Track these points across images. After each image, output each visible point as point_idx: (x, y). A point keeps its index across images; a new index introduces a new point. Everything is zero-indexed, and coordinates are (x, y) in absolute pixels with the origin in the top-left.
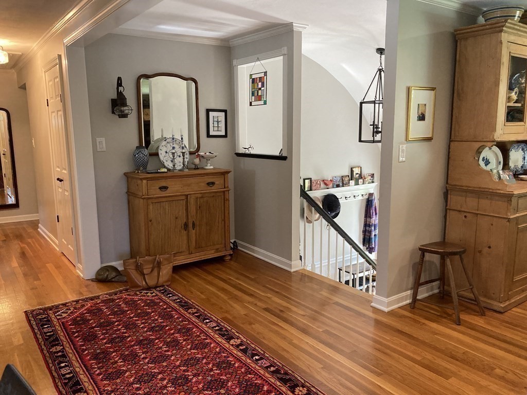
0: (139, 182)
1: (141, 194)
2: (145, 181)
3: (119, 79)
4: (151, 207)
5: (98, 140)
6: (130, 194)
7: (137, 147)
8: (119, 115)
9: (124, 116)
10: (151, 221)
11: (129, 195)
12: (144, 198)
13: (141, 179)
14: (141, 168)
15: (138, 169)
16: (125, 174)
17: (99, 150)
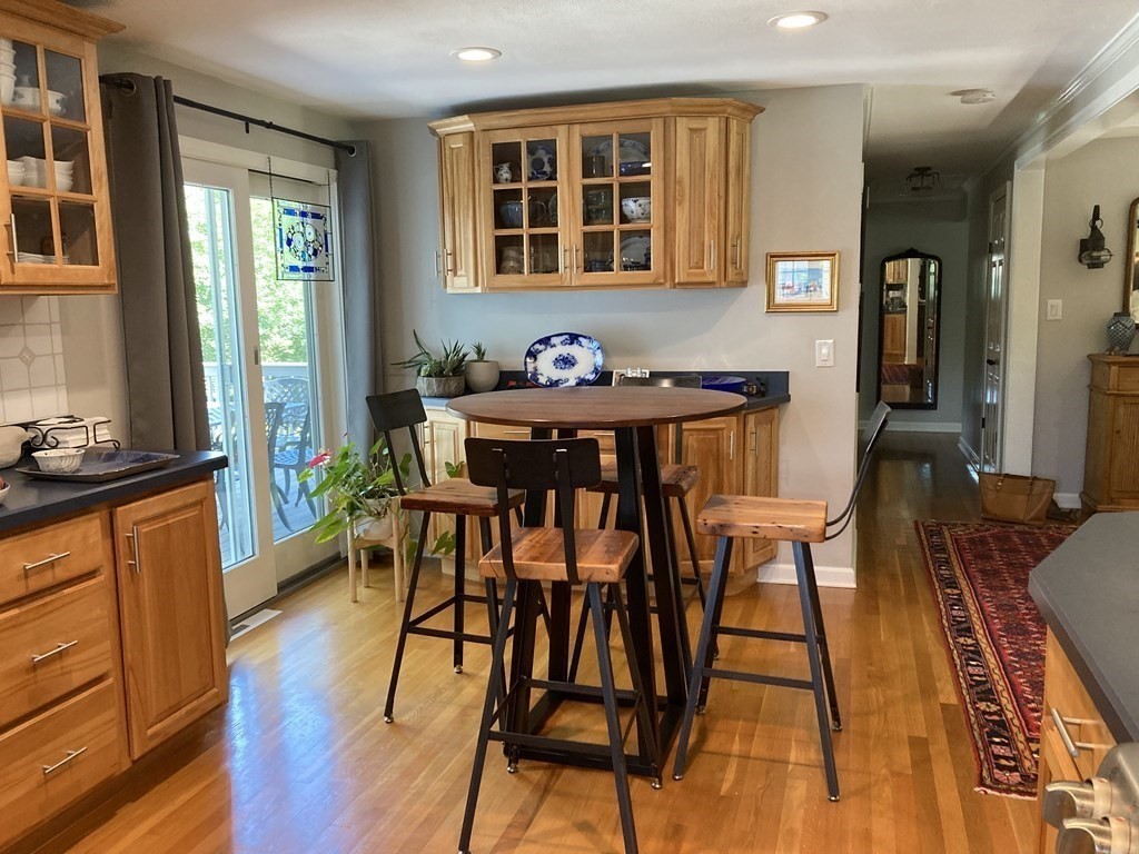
0: (1106, 368)
1: (1105, 388)
2: (1114, 368)
3: (1097, 209)
4: (1121, 410)
5: (1050, 302)
6: (1093, 388)
7: (1116, 314)
8: (1088, 265)
9: (1096, 264)
10: (1118, 432)
11: (1091, 390)
12: (1110, 394)
13: (1109, 364)
14: (1117, 348)
15: (1111, 350)
16: (1089, 356)
17: (1049, 318)
